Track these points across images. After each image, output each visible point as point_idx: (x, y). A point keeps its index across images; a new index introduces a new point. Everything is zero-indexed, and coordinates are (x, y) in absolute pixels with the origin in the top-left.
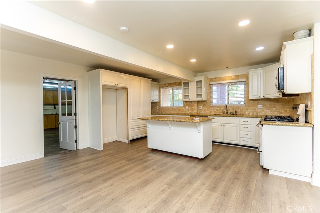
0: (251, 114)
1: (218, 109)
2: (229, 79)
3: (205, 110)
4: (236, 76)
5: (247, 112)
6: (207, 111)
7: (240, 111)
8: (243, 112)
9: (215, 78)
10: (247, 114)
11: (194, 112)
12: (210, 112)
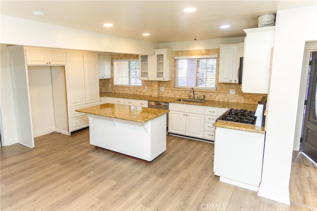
0: (221, 100)
1: (184, 92)
2: (198, 54)
3: (168, 92)
4: (206, 50)
5: (217, 98)
6: (170, 94)
7: (209, 95)
8: (213, 98)
9: (182, 51)
10: (217, 100)
11: (155, 94)
12: (173, 95)
